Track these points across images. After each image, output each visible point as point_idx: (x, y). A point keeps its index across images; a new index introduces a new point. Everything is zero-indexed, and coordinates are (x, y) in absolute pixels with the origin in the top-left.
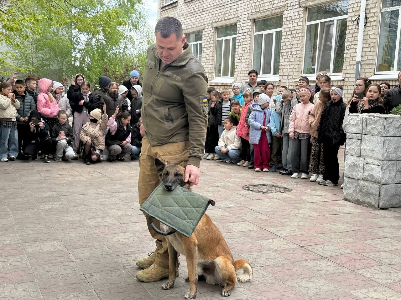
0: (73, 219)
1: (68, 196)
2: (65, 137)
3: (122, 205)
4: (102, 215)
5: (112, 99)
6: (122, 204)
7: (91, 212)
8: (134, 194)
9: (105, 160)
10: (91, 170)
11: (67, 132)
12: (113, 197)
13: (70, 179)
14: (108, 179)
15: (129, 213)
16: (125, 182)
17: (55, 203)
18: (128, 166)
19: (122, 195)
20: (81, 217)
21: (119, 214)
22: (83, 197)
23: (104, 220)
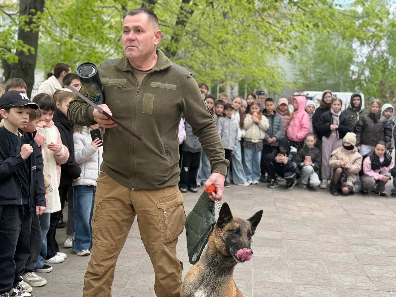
0: (282, 281)
1: (293, 242)
2: (311, 163)
3: (354, 268)
4: (322, 281)
5: (372, 121)
6: (356, 267)
7: (310, 272)
8: (378, 250)
9: (357, 191)
10: (336, 204)
11: (315, 158)
12: (347, 252)
13: (305, 214)
14: (351, 220)
15: (361, 284)
16: (371, 228)
17: (273, 250)
18: (384, 204)
19: (362, 250)
20: (294, 278)
21: (346, 284)
22: (309, 245)
23: (321, 290)
